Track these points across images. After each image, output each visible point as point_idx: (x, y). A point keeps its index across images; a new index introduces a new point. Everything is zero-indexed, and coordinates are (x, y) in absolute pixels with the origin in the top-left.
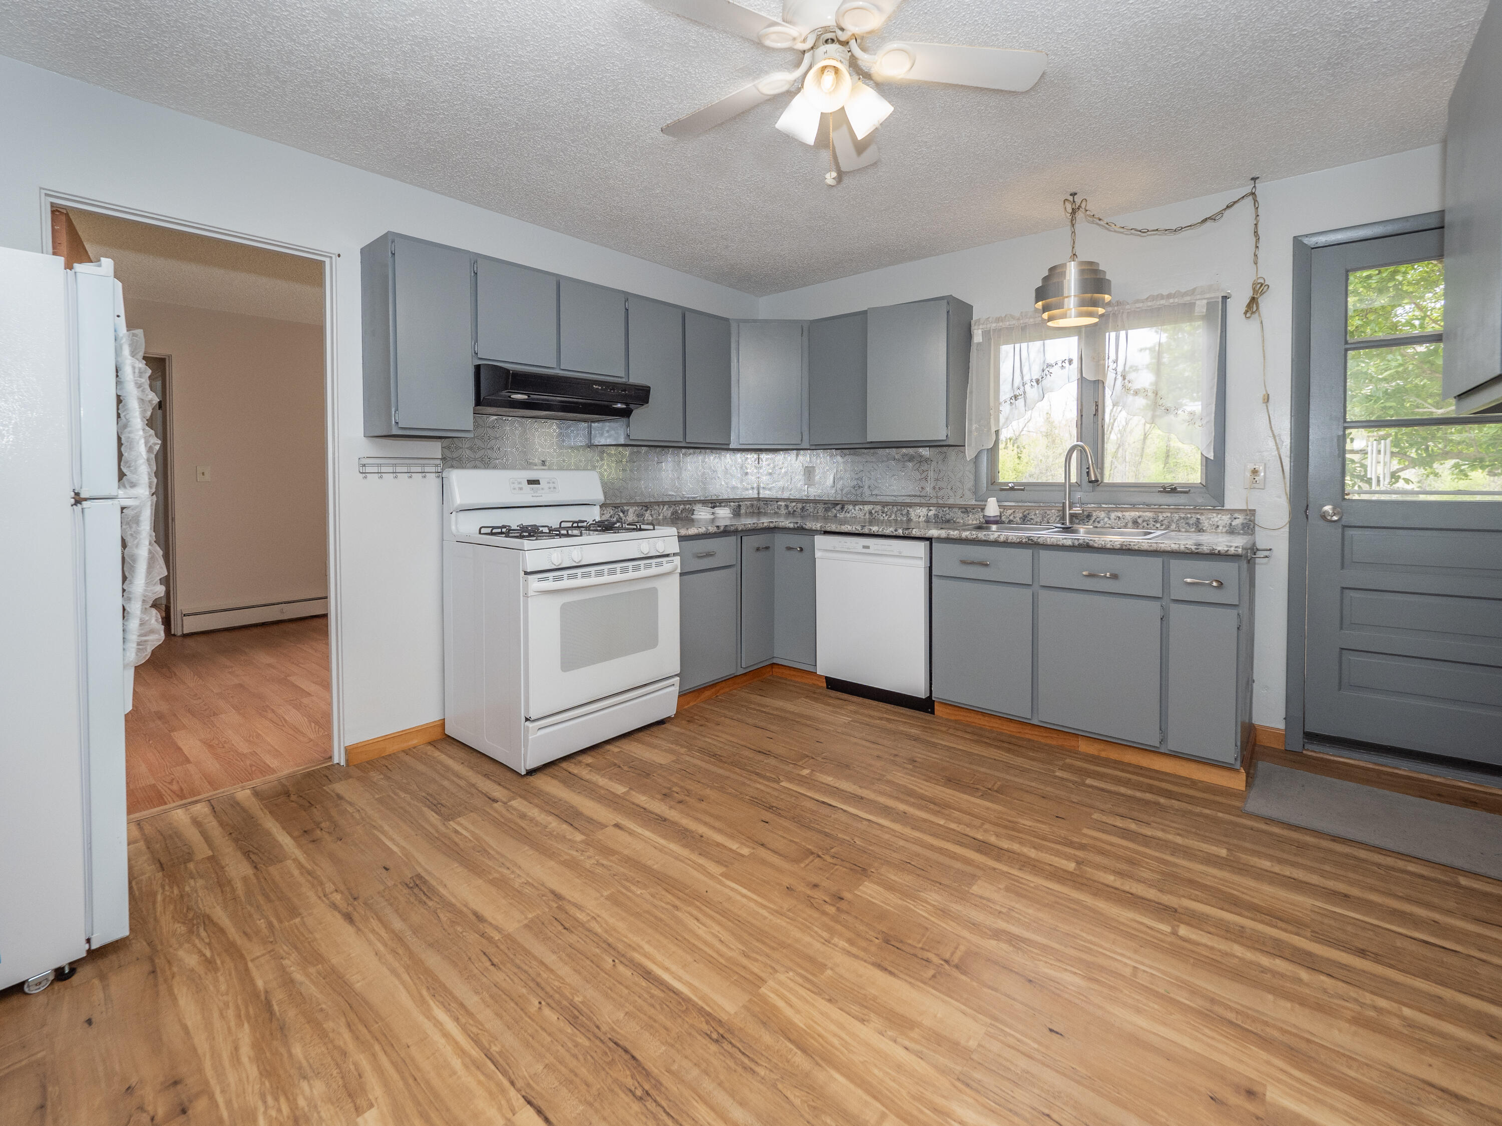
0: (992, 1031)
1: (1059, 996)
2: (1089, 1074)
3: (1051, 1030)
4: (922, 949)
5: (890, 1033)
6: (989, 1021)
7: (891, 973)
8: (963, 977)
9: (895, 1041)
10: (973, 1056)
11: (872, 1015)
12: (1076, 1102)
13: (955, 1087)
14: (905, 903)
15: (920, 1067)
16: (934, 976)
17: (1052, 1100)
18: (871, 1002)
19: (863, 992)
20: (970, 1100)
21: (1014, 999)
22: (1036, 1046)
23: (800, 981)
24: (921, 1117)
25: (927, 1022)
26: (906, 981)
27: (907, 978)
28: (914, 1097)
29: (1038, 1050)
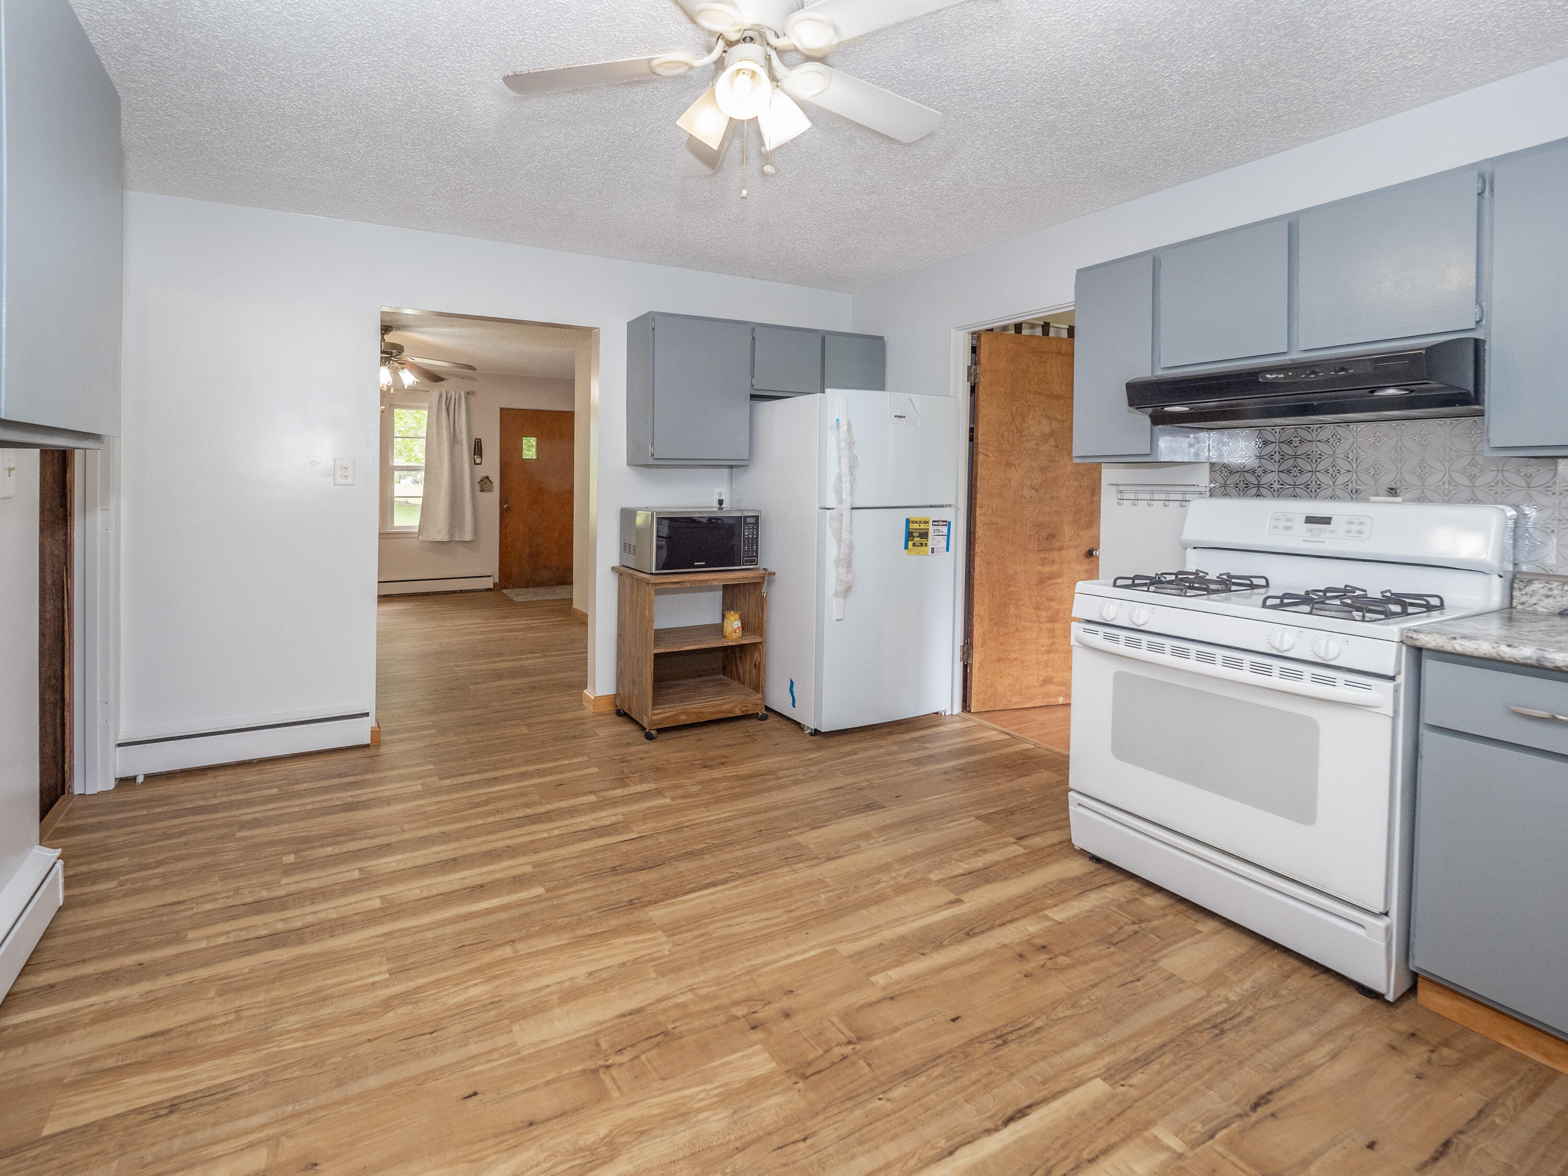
0: (514, 1049)
1: (496, 1136)
2: (424, 1086)
3: (475, 1094)
4: (638, 1057)
5: (568, 983)
6: (524, 1053)
7: (623, 1015)
8: (579, 1067)
9: (558, 983)
10: (507, 1021)
11: (591, 982)
12: (420, 1058)
13: (498, 996)
14: (717, 1084)
15: (529, 986)
16: (598, 1045)
17: (436, 1044)
18: (604, 987)
19: (617, 987)
20: (483, 998)
21: (525, 1091)
22: (475, 1069)
23: (656, 955)
24: (499, 968)
25: (558, 1011)
26: (608, 1021)
27: (609, 1024)
28: (513, 971)
29: (471, 1067)
